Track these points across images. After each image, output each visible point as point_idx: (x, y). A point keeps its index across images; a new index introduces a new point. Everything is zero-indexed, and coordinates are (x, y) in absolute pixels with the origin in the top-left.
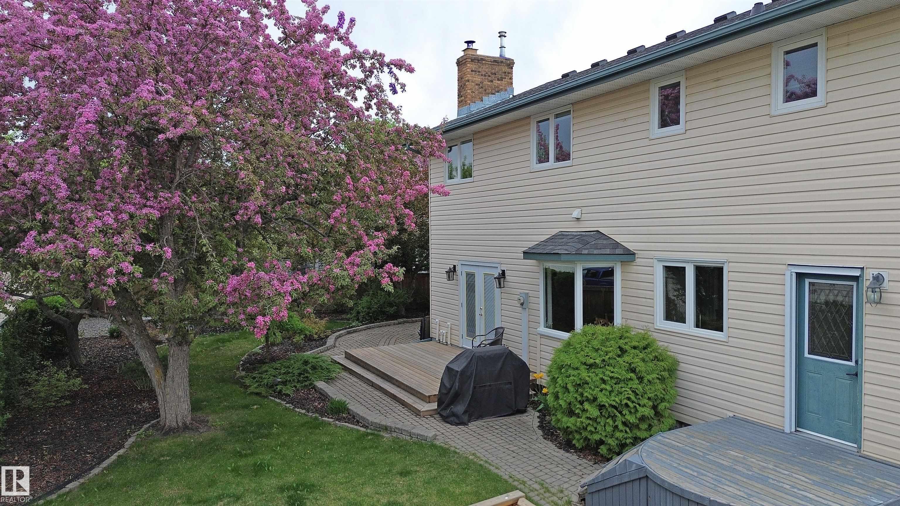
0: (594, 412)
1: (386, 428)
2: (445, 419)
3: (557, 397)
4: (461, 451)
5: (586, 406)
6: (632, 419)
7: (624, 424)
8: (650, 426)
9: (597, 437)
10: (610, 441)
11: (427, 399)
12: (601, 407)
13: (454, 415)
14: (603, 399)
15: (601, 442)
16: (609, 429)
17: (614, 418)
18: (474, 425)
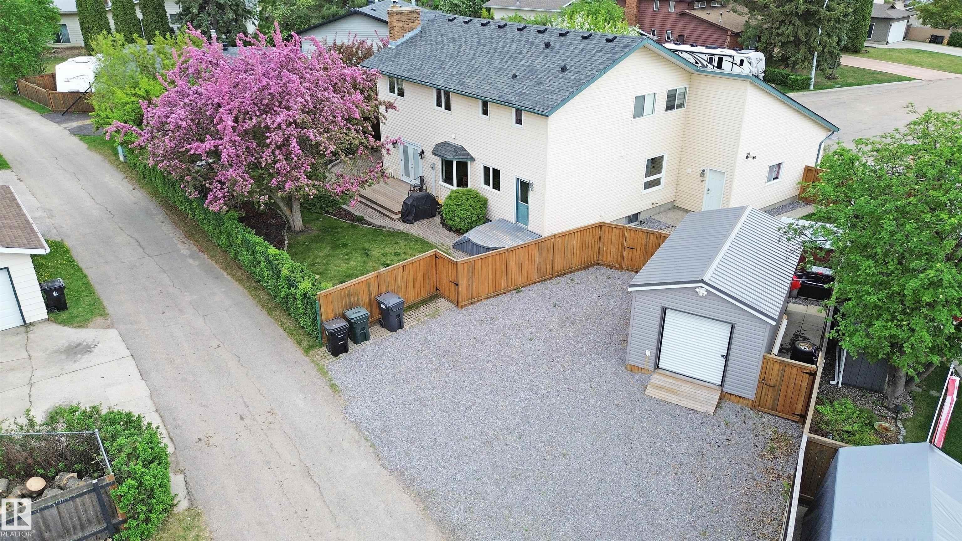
0: (458, 220)
1: (383, 227)
2: (405, 222)
3: (446, 215)
4: (414, 234)
5: (456, 218)
6: (470, 221)
7: (468, 223)
8: (477, 223)
9: (459, 227)
10: (463, 228)
11: (396, 214)
12: (460, 218)
13: (408, 220)
14: (461, 216)
15: (461, 229)
16: (463, 225)
17: (465, 221)
18: (416, 223)
